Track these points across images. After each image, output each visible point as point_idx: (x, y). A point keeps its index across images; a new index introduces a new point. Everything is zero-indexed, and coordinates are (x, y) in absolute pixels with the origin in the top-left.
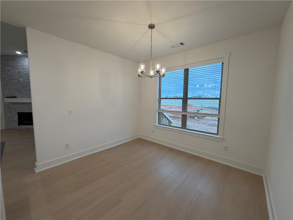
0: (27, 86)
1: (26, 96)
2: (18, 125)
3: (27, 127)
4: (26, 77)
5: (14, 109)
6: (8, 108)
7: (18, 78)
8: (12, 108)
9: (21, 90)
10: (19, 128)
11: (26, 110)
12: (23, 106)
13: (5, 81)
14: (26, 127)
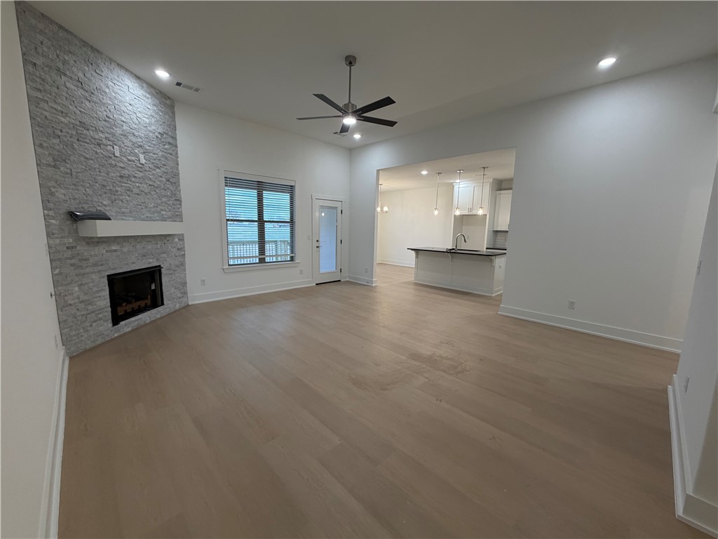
0: (133, 179)
1: (130, 212)
2: (110, 325)
3: (136, 323)
4: (130, 145)
5: (95, 265)
6: (72, 265)
7: (104, 141)
8: (87, 260)
9: (117, 191)
10: (116, 335)
11: (133, 263)
12: (125, 250)
13: (56, 141)
14: (135, 321)
